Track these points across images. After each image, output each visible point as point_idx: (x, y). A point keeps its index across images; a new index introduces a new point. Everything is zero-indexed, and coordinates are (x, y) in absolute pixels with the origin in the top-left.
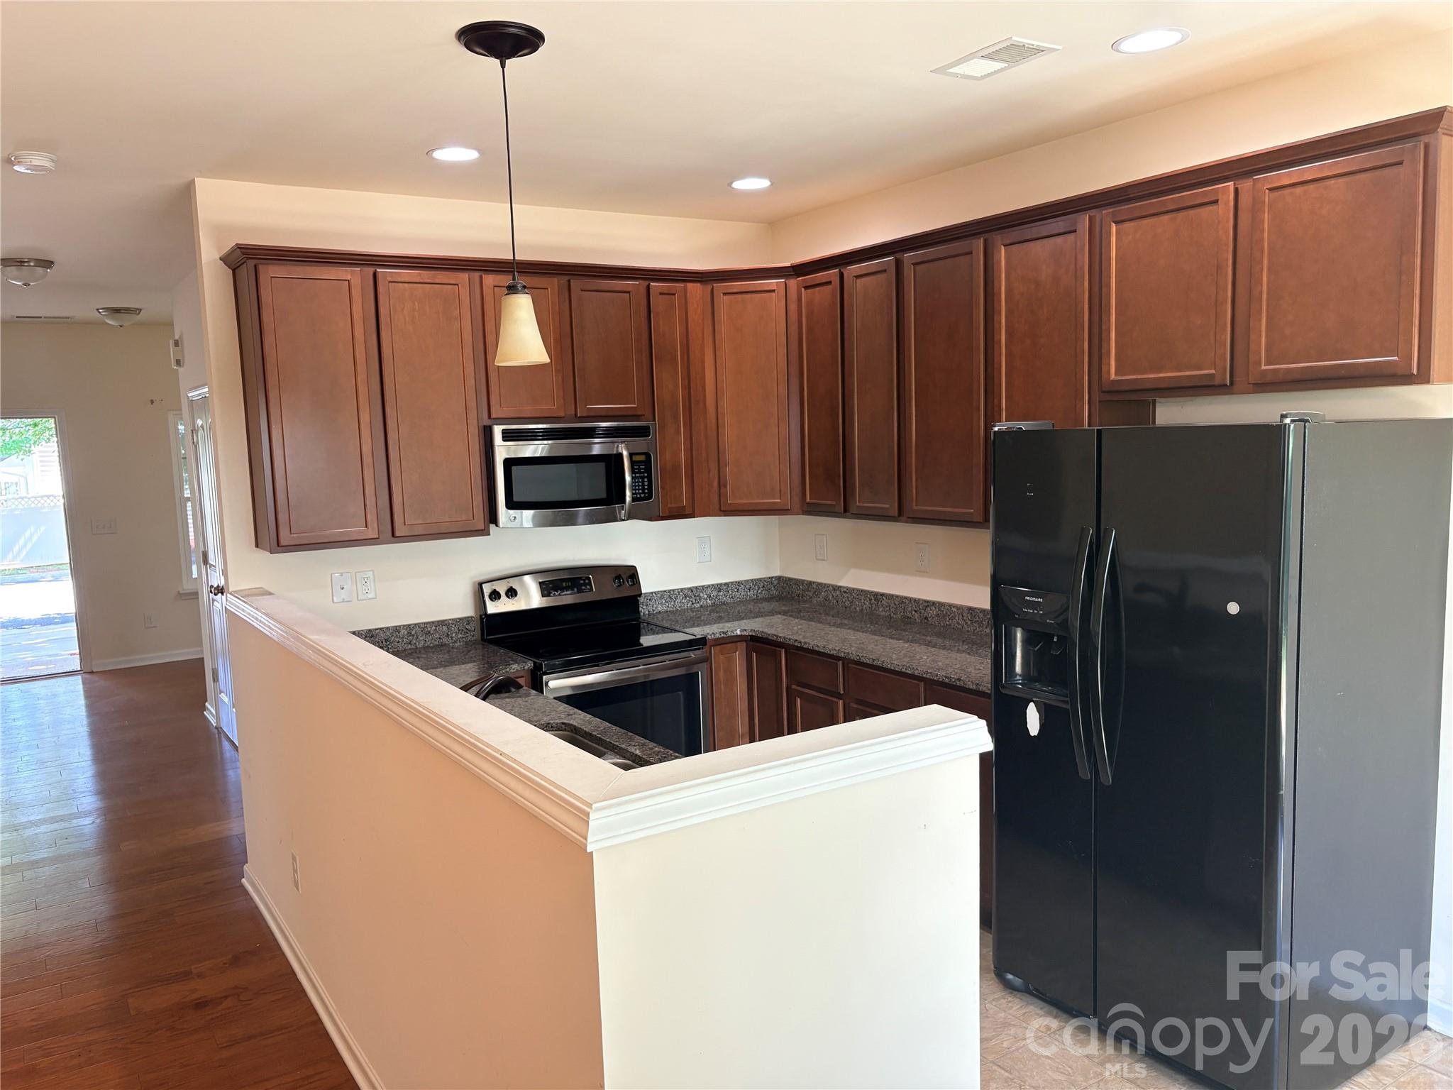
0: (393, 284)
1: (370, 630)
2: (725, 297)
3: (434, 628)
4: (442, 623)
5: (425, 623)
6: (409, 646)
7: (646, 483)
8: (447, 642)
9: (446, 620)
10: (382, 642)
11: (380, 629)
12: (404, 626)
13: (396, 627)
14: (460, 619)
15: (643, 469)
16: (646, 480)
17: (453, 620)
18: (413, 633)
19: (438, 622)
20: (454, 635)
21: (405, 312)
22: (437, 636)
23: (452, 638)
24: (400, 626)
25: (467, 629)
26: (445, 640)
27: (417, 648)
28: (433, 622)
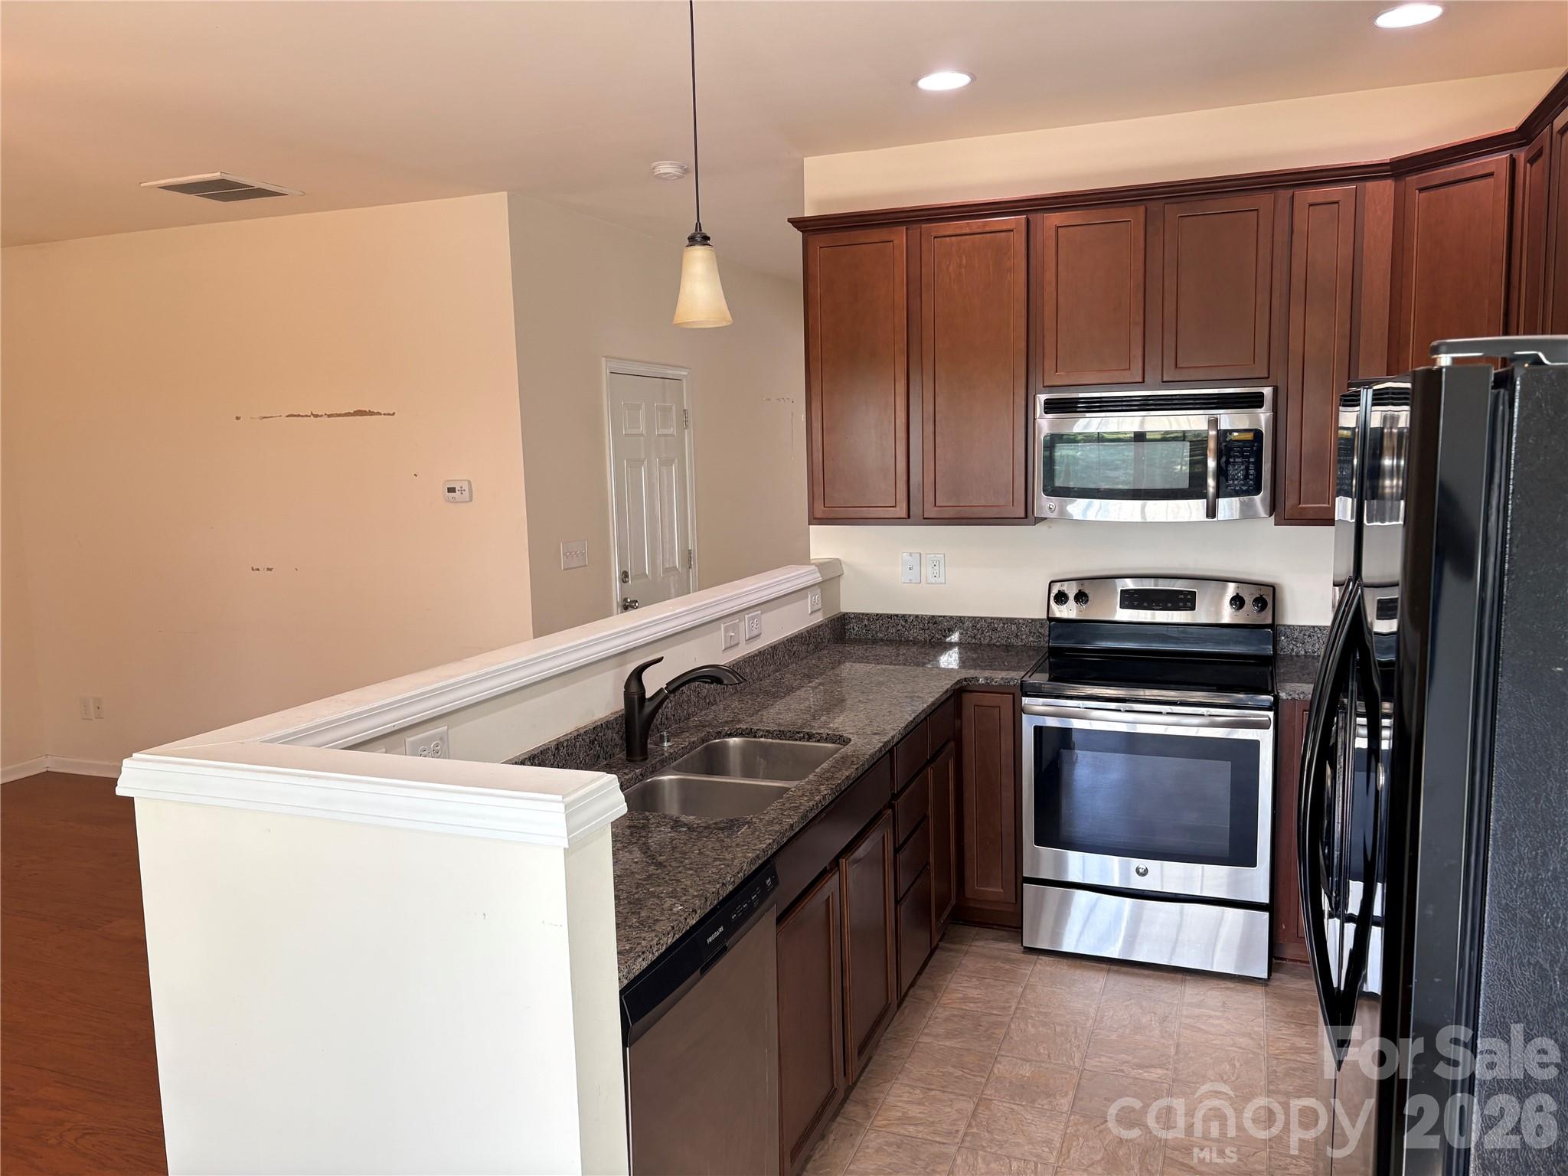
0: (939, 239)
1: (933, 616)
2: (1423, 194)
3: (1001, 625)
4: (1011, 621)
5: (992, 618)
6: (974, 641)
7: (1252, 472)
8: (1015, 644)
9: (1016, 619)
10: (945, 631)
11: (944, 617)
12: (969, 617)
13: (960, 617)
14: (1033, 620)
15: (1247, 451)
16: (1252, 467)
17: (1023, 619)
18: (978, 626)
19: (1007, 619)
20: (1024, 637)
21: (951, 269)
22: (1004, 634)
23: (1022, 639)
24: (964, 617)
25: (1040, 633)
26: (1014, 641)
27: (981, 644)
28: (1001, 619)
